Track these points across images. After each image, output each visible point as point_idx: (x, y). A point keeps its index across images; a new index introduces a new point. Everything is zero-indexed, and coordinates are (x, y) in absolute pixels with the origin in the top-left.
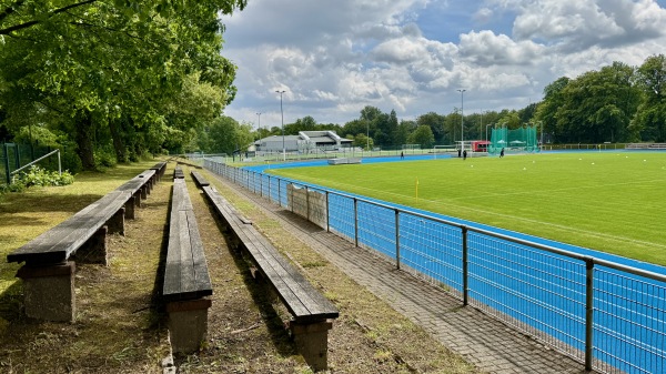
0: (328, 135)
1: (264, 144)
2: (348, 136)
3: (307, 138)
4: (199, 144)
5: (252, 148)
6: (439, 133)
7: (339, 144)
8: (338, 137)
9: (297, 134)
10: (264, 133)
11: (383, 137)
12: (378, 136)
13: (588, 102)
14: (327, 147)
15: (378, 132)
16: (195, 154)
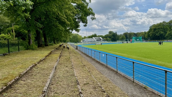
0: (99, 38)
1: (84, 40)
2: (105, 38)
3: (94, 39)
4: (70, 40)
5: (82, 41)
6: (128, 37)
7: (102, 40)
8: (102, 39)
9: (92, 38)
10: (85, 37)
11: (113, 38)
12: (112, 38)
13: (156, 31)
14: (99, 41)
15: (112, 37)
16: (69, 43)
